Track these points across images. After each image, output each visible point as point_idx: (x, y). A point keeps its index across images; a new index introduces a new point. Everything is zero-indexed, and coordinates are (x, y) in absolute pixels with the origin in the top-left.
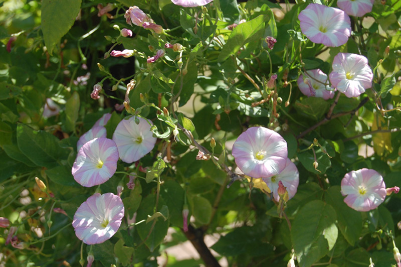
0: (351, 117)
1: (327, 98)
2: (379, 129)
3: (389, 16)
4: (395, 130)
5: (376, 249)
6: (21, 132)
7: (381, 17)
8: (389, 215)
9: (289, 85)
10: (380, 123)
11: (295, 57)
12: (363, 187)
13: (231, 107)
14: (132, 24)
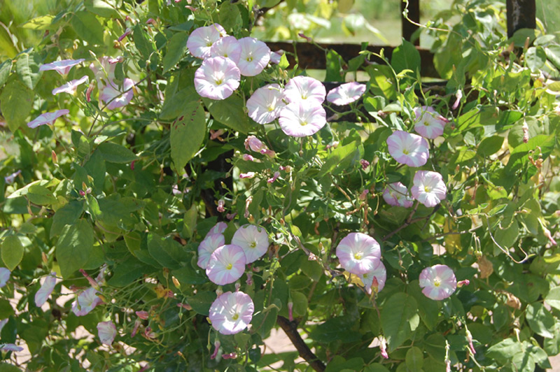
0: (427, 222)
1: (407, 206)
2: (450, 232)
3: (456, 136)
4: (464, 232)
5: (450, 334)
6: (151, 239)
7: (450, 137)
8: (460, 305)
9: (376, 197)
10: (451, 226)
11: (380, 173)
12: (438, 280)
13: (329, 216)
14: (251, 150)
